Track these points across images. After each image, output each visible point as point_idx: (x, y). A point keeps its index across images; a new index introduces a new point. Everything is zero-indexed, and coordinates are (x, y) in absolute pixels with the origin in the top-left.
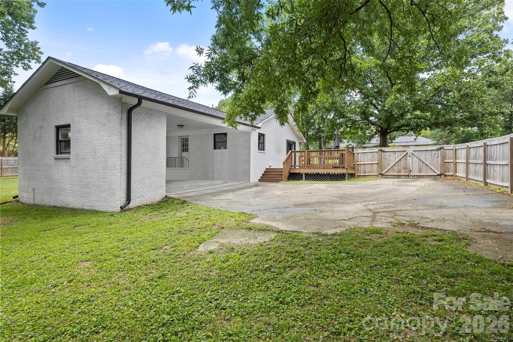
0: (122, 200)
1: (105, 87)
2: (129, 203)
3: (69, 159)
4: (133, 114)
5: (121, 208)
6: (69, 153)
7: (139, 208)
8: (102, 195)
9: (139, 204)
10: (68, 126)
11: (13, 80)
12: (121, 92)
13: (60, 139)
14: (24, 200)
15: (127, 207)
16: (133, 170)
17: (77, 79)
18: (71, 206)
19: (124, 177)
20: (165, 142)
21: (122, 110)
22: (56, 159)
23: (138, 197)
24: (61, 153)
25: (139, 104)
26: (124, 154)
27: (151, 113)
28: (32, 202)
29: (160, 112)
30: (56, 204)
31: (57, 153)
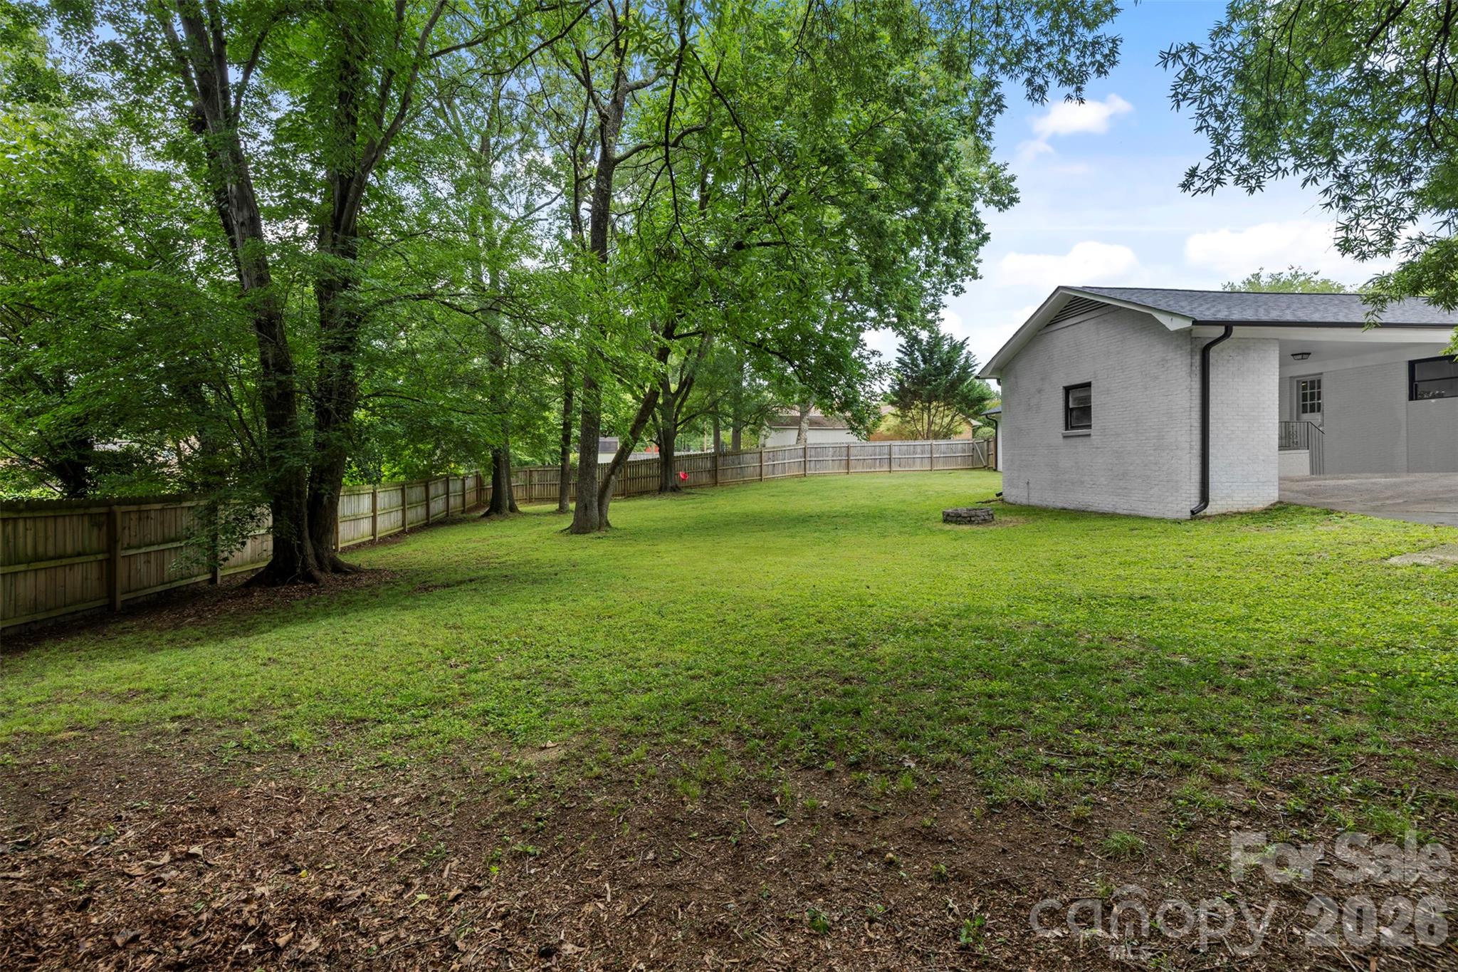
0: (1195, 501)
1: (1163, 319)
2: (1205, 506)
3: (1089, 435)
4: (1211, 354)
5: (1192, 512)
6: (1089, 427)
7: (1224, 516)
8: (1152, 492)
9: (1224, 511)
10: (1088, 385)
11: (941, 316)
12: (1195, 322)
13: (1071, 406)
14: (1011, 500)
15: (1202, 513)
16: (1211, 451)
17: (1104, 310)
18: (1094, 509)
19: (1196, 462)
20: (1277, 395)
21: (1192, 351)
22: (1065, 437)
23: (1222, 498)
24: (1073, 428)
25: (1227, 334)
26: (1196, 423)
27: (1245, 346)
28: (1025, 502)
29: (1265, 340)
30: (1066, 506)
31: (1067, 429)
